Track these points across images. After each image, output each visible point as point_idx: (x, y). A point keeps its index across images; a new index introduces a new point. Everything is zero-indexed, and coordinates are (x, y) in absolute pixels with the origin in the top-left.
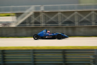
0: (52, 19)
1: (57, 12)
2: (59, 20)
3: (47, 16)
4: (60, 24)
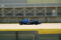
0: (9, 12)
1: (13, 8)
2: (14, 13)
3: (6, 10)
4: (14, 15)
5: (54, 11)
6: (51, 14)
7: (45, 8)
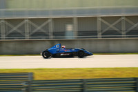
5: (69, 28)
6: (63, 34)
7: (49, 21)
